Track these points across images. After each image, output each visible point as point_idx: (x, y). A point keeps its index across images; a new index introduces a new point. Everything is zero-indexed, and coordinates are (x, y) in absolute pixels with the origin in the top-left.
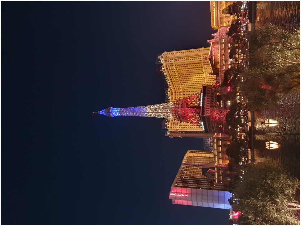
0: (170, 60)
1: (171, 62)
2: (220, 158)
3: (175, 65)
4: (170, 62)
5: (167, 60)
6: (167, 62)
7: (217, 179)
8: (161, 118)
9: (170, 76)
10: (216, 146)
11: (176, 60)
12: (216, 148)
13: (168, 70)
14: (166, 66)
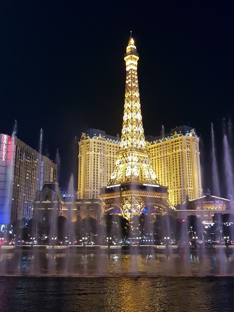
6: (187, 141)
7: (41, 202)
9: (166, 144)
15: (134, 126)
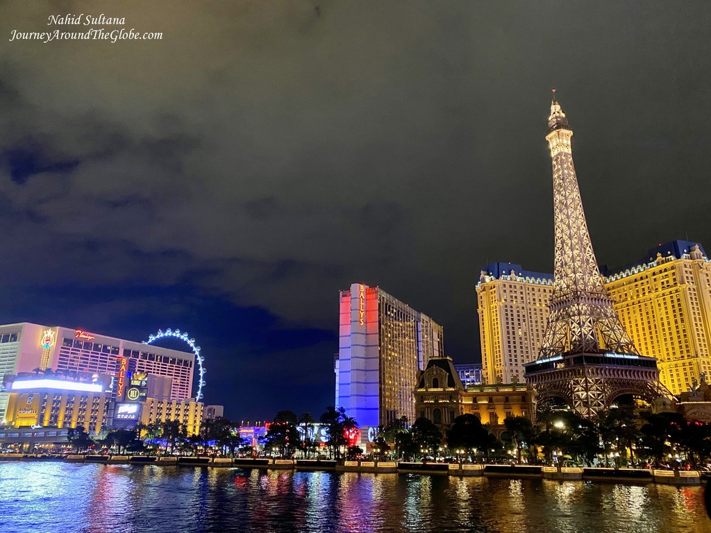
0: (692, 278)
1: (686, 280)
2: (475, 400)
3: (677, 291)
4: (687, 277)
5: (691, 270)
6: (686, 269)
7: (427, 391)
8: (554, 257)
9: (642, 278)
10: (506, 390)
11: (692, 292)
12: (502, 390)
13: (661, 272)
14: (673, 268)
15: (576, 252)
